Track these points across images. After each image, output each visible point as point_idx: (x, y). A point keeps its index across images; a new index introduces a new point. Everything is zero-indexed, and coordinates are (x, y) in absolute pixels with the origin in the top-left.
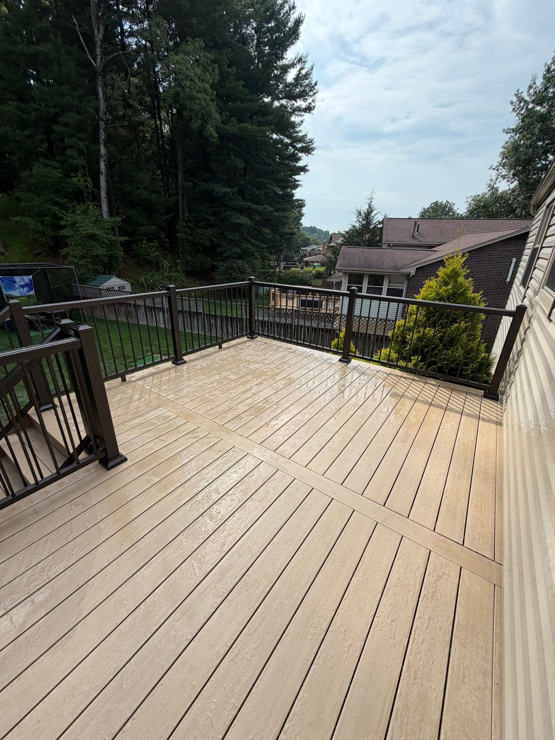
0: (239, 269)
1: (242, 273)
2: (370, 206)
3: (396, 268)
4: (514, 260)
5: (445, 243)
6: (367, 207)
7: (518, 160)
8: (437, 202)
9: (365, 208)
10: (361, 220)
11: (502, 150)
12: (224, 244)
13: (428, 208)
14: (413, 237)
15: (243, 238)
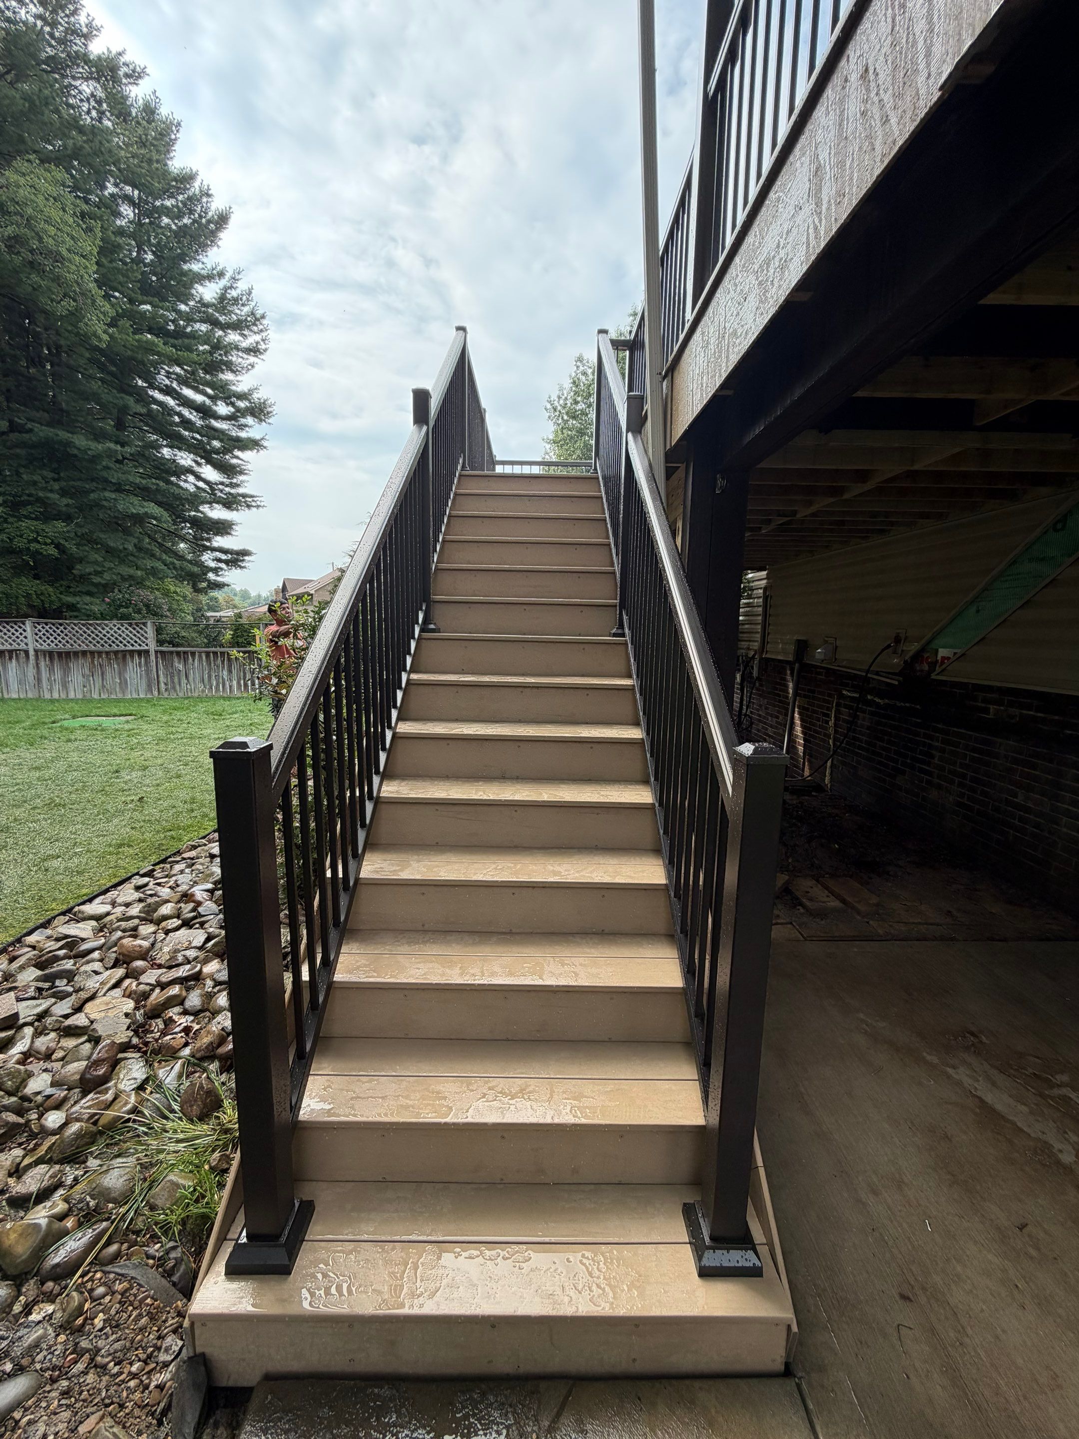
12: (96, 557)
15: (140, 549)
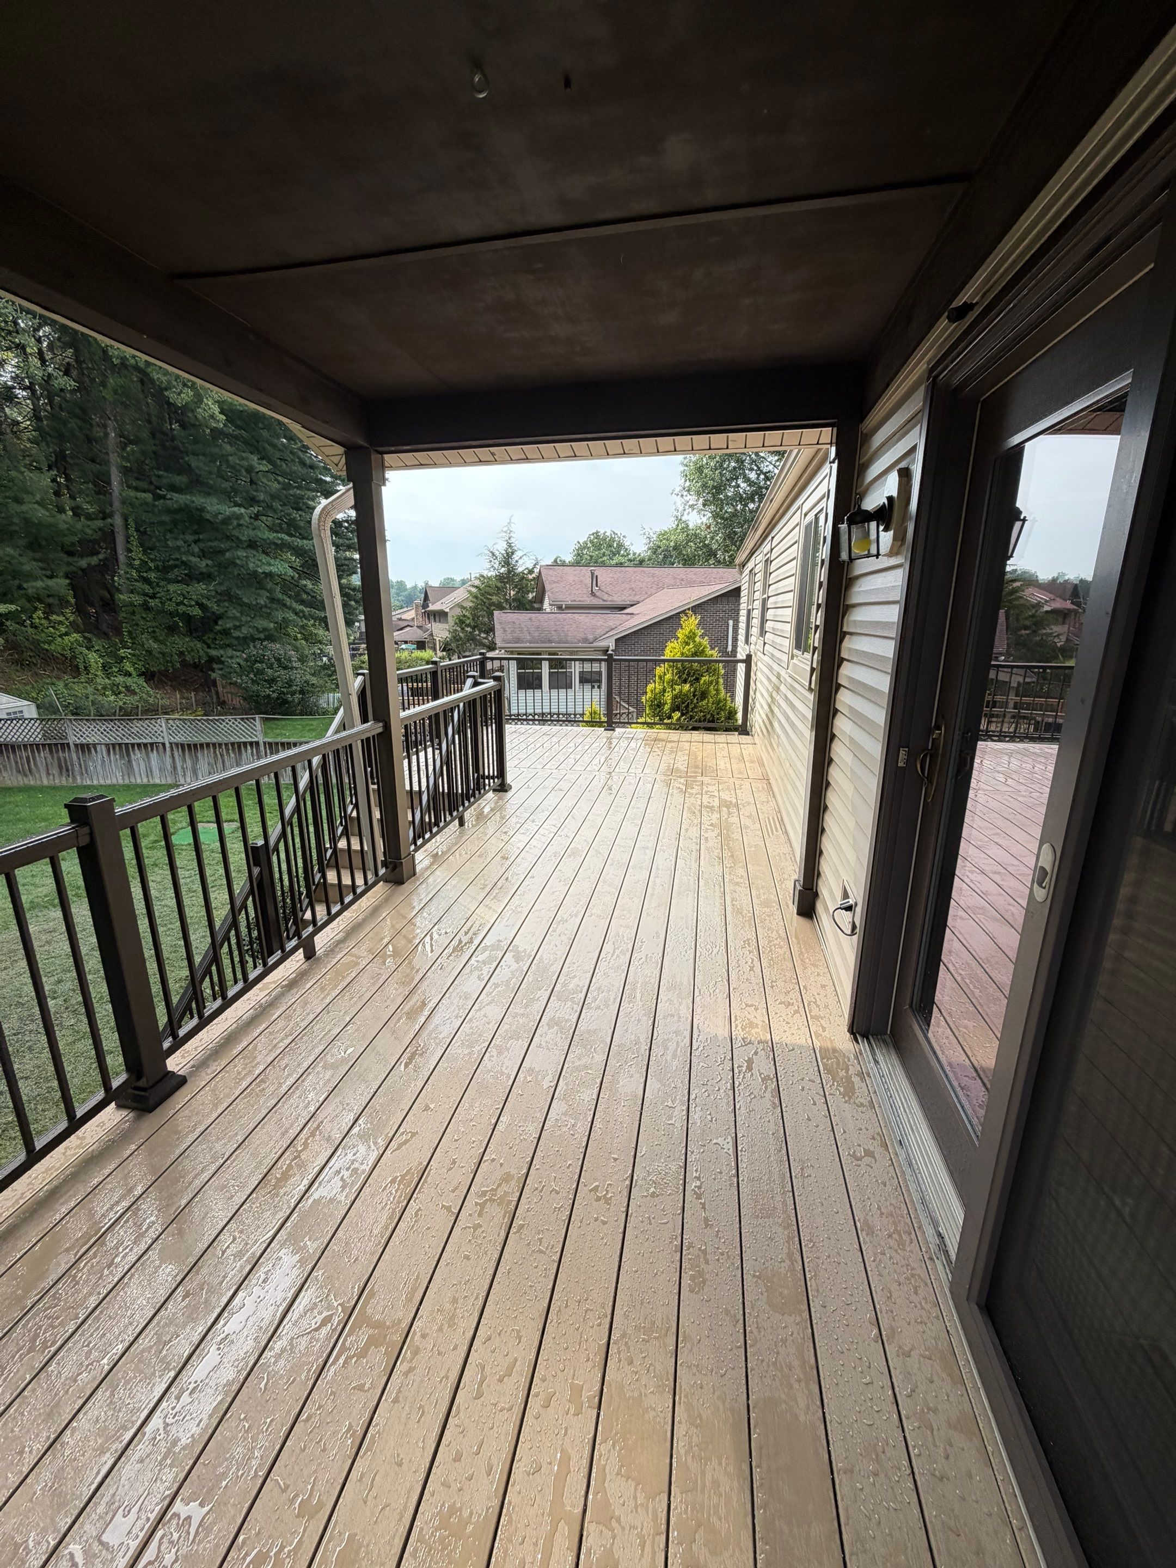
0: (278, 660)
1: (285, 668)
2: (510, 545)
3: (585, 640)
4: (731, 622)
5: (638, 603)
6: (505, 545)
7: (704, 486)
8: (597, 532)
9: (501, 547)
10: (496, 566)
11: (682, 468)
12: (234, 612)
13: (585, 543)
14: (593, 594)
15: (273, 600)
